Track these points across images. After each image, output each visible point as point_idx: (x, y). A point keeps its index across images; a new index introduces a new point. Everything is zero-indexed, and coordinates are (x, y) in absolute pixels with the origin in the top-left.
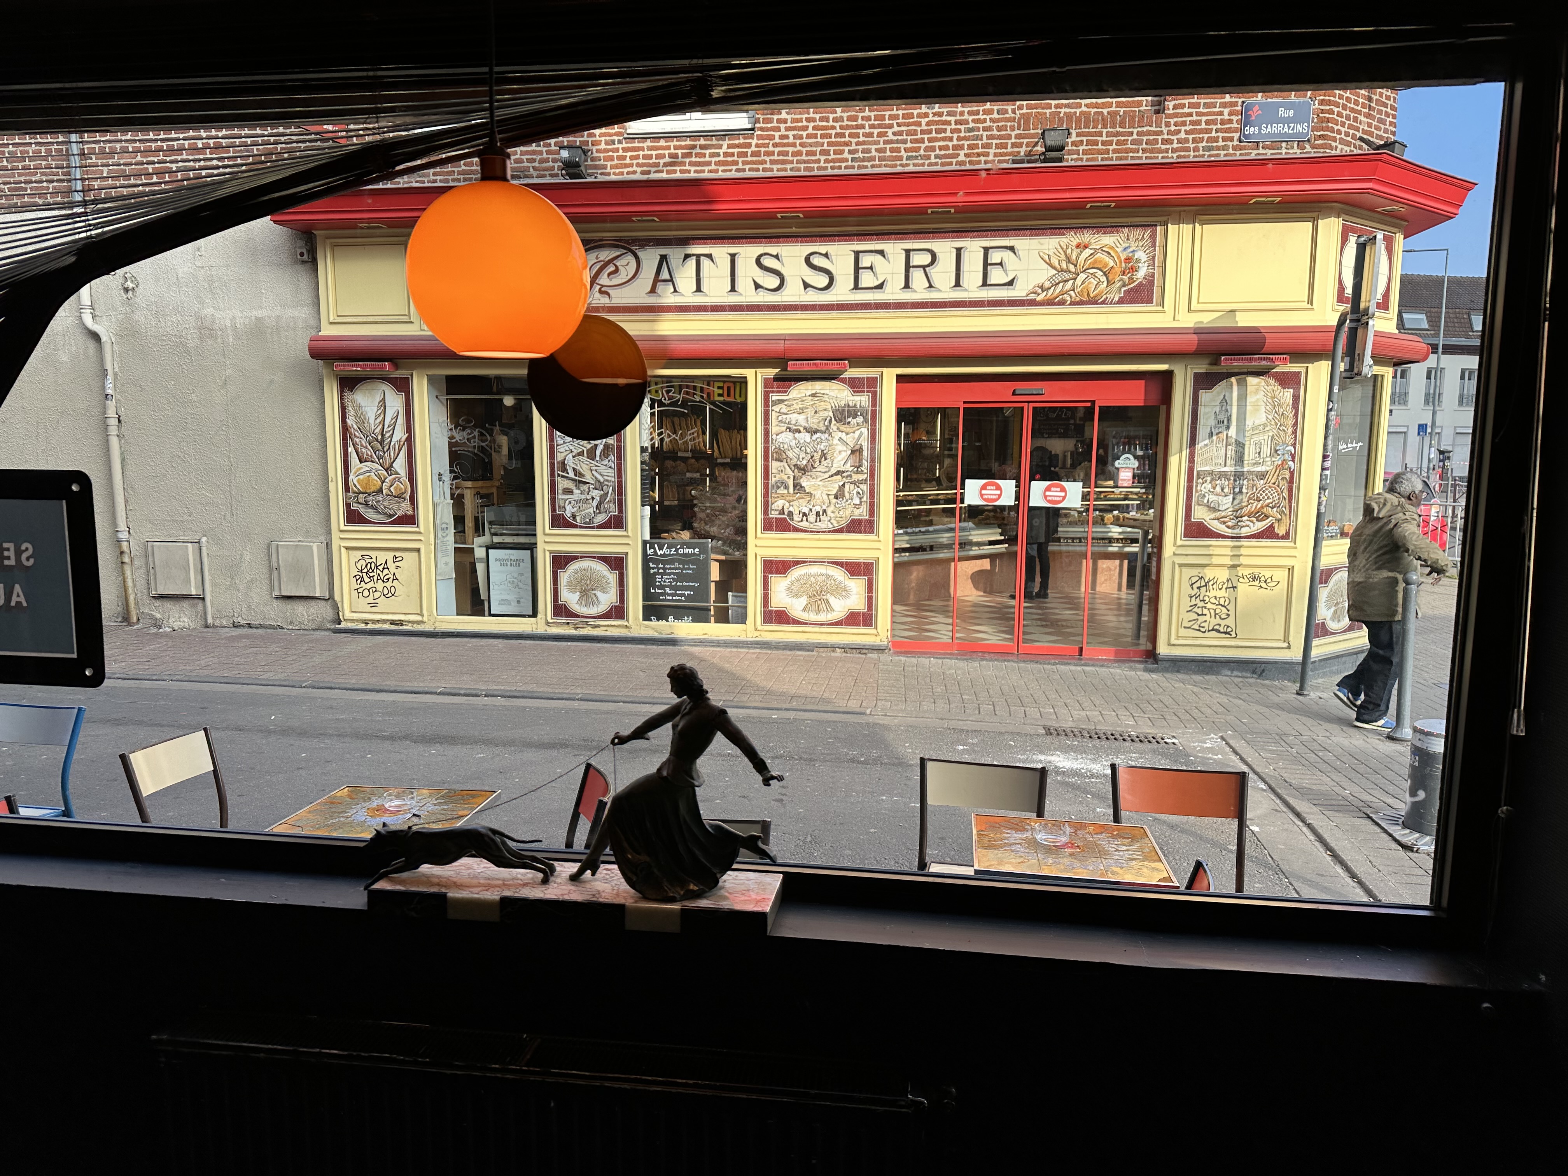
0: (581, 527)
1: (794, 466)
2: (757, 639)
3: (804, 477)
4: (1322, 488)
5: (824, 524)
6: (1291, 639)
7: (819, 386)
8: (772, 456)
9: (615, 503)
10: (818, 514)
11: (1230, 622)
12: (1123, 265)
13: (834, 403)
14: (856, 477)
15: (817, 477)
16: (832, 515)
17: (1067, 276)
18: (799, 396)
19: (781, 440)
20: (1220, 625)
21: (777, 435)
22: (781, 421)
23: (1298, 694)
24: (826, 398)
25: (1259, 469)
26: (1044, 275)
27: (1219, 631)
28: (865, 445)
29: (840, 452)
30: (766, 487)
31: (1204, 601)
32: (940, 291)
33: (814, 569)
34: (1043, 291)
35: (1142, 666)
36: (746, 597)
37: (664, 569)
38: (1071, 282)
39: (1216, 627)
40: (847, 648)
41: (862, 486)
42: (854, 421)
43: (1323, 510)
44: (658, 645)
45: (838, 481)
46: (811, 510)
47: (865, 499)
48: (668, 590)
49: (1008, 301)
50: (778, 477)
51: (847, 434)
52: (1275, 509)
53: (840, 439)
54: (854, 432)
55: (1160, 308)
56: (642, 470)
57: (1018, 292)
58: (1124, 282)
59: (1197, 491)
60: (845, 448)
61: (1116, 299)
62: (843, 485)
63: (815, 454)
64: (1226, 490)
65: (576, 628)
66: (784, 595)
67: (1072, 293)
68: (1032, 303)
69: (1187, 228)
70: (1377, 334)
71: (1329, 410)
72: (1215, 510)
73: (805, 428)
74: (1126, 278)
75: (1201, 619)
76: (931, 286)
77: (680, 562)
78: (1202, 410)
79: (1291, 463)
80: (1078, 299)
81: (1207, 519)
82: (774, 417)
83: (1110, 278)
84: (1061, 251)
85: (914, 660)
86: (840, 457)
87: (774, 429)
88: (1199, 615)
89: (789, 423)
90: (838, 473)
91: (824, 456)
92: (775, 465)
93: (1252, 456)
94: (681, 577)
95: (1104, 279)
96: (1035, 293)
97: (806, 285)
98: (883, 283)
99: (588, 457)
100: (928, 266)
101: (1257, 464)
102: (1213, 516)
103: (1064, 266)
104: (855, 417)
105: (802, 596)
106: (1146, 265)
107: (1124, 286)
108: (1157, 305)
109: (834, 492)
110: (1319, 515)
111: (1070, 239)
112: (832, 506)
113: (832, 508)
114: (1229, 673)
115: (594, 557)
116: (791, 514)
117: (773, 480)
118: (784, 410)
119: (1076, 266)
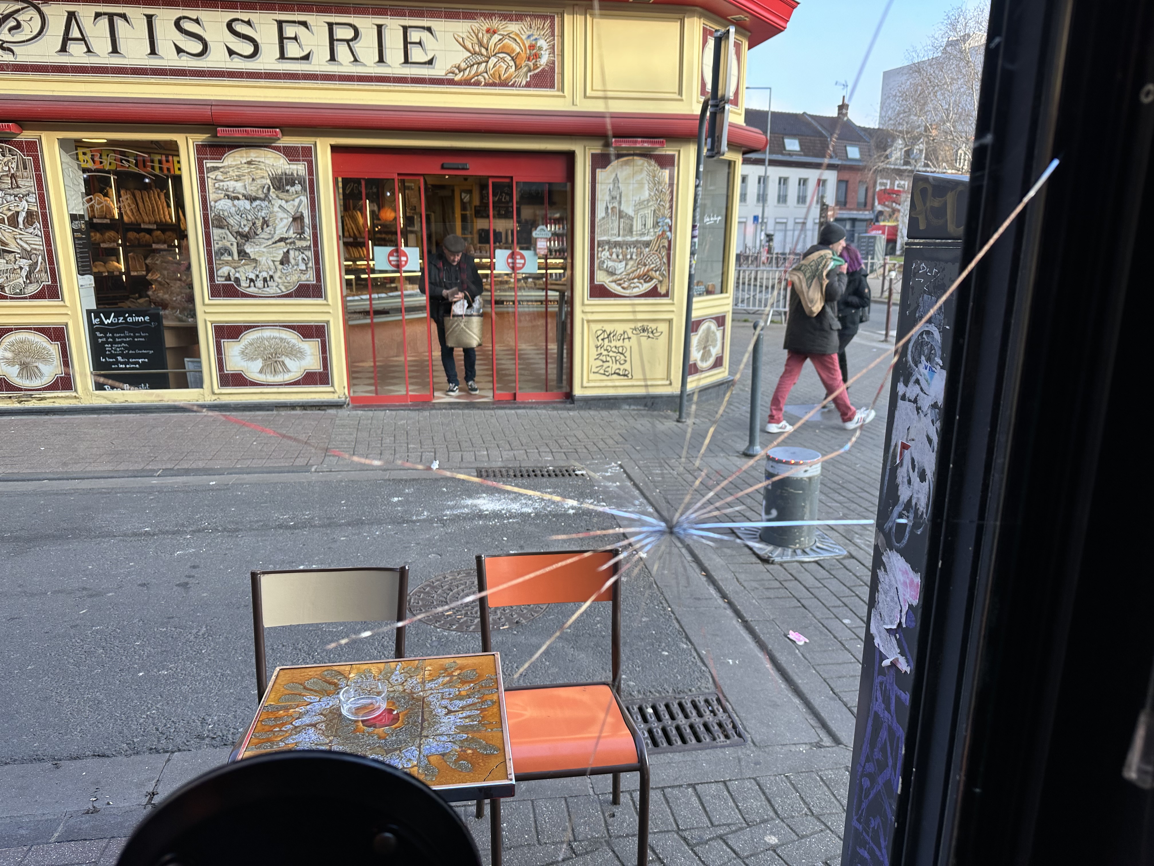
0: (11, 298)
1: (236, 233)
2: (216, 402)
3: (247, 244)
4: (692, 254)
5: (272, 290)
6: (672, 377)
7: (253, 154)
8: (213, 223)
9: (46, 272)
10: (265, 280)
11: (627, 366)
12: (528, 51)
13: (272, 171)
14: (299, 244)
15: (261, 244)
16: (280, 281)
17: (480, 59)
18: (234, 163)
19: (220, 207)
20: (619, 369)
21: (216, 202)
22: (218, 188)
23: (678, 421)
24: (262, 166)
25: (646, 238)
26: (460, 56)
27: (619, 374)
28: (306, 213)
29: (281, 219)
30: (209, 253)
31: (607, 350)
32: (365, 65)
33: (267, 333)
34: (460, 72)
35: (562, 405)
36: (200, 362)
37: (114, 338)
38: (484, 65)
39: (617, 371)
40: (305, 406)
41: (306, 253)
42: (292, 189)
43: (693, 272)
44: (111, 413)
45: (282, 248)
46: (257, 276)
47: (310, 265)
48: (119, 358)
49: (429, 79)
50: (220, 244)
51: (287, 201)
52: (658, 273)
53: (280, 207)
54: (293, 200)
55: (561, 93)
56: (75, 238)
57: (438, 71)
58: (530, 68)
59: (598, 258)
60: (286, 216)
61: (524, 83)
62: (288, 251)
63: (257, 221)
64: (621, 257)
65: (20, 402)
66: (239, 358)
67: (485, 75)
68: (451, 82)
69: (579, 19)
70: (731, 125)
71: (697, 186)
72: (612, 274)
73: (244, 195)
74: (531, 64)
75: (606, 365)
76: (356, 60)
77: (130, 330)
78: (598, 187)
79: (668, 233)
80: (491, 81)
81: (607, 281)
82: (210, 184)
83: (517, 63)
84: (473, 34)
85: (370, 413)
86: (282, 225)
87: (212, 196)
88: (603, 362)
89: (227, 190)
90: (282, 240)
91: (265, 223)
92: (216, 233)
93: (639, 227)
94: (132, 345)
95: (512, 63)
96: (453, 73)
97: (231, 52)
98: (309, 54)
99: (9, 225)
100: (352, 40)
101: (643, 234)
102: (611, 279)
103: (477, 49)
104: (293, 184)
105: (256, 359)
106: (547, 52)
107: (530, 71)
108: (558, 90)
109: (279, 258)
110: (690, 276)
111: (481, 25)
112: (279, 272)
113: (279, 274)
114: (627, 407)
115: (30, 329)
116: (237, 280)
117: (215, 247)
118: (220, 177)
119: (487, 49)
